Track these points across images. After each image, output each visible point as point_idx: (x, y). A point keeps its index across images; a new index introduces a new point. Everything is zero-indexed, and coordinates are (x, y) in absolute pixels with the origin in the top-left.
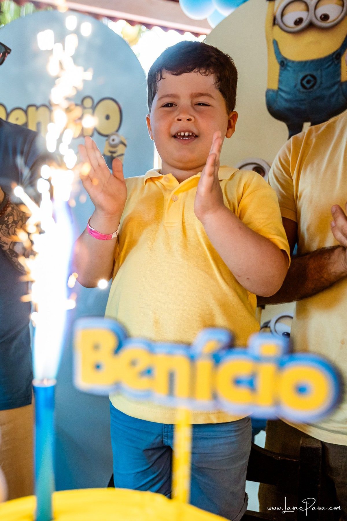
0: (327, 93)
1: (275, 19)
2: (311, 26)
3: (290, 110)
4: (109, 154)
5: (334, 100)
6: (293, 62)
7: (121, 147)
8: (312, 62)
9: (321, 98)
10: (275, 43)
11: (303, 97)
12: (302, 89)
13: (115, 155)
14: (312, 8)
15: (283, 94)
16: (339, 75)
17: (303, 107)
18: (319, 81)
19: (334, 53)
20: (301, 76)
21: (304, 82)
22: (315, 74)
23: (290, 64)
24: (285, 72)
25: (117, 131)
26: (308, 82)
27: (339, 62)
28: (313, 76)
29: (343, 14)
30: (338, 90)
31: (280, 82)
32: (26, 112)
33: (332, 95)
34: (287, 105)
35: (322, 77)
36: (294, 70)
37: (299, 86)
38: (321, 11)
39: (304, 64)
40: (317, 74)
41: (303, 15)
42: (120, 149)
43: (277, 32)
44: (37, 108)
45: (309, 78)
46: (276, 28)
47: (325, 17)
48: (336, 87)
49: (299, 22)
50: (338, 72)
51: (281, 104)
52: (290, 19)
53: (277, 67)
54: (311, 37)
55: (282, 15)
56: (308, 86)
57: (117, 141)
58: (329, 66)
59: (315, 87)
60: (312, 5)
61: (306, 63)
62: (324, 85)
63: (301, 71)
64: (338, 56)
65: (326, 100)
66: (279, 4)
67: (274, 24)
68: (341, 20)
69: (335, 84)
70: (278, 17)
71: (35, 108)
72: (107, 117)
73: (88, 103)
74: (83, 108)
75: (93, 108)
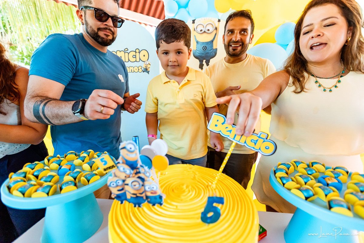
0: (210, 52)
1: (194, 29)
2: (205, 32)
3: (199, 56)
4: (145, 67)
6: (200, 42)
7: (149, 65)
8: (205, 42)
9: (208, 53)
10: (195, 36)
11: (203, 52)
12: (203, 50)
13: (147, 68)
14: (205, 27)
15: (198, 51)
16: (213, 47)
17: (203, 55)
18: (207, 48)
20: (203, 46)
21: (203, 48)
22: (206, 46)
24: (198, 45)
25: (148, 60)
26: (204, 48)
27: (213, 43)
28: (206, 47)
29: (214, 29)
30: (213, 51)
31: (197, 47)
32: (116, 53)
33: (211, 52)
34: (199, 55)
36: (200, 44)
37: (202, 49)
38: (207, 28)
40: (207, 46)
41: (202, 29)
42: (149, 66)
43: (195, 33)
44: (120, 52)
45: (204, 47)
47: (209, 30)
49: (201, 31)
51: (197, 54)
52: (199, 29)
53: (196, 43)
54: (205, 35)
55: (197, 28)
56: (204, 49)
57: (147, 63)
58: (210, 44)
59: (206, 50)
60: (205, 26)
61: (204, 43)
62: (209, 49)
63: (202, 45)
64: (212, 41)
65: (209, 54)
66: (196, 24)
67: (194, 30)
68: (213, 31)
69: (212, 49)
70: (195, 29)
71: (119, 52)
72: (144, 56)
73: (137, 51)
74: (136, 52)
75: (139, 52)
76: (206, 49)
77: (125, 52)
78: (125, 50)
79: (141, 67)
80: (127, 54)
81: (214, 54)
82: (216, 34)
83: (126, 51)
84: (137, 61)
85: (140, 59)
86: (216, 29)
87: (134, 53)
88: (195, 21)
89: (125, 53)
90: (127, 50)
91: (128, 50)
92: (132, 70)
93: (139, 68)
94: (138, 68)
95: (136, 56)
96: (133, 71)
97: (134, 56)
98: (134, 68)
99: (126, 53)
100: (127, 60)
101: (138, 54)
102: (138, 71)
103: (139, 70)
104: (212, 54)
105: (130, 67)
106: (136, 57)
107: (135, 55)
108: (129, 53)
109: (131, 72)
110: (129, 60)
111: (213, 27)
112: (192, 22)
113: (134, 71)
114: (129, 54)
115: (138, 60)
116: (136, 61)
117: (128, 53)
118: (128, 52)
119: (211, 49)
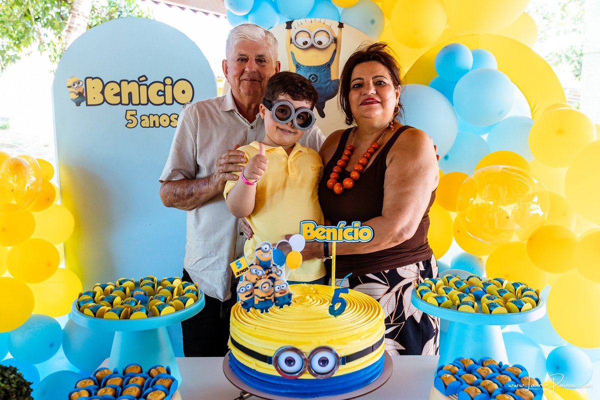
0: (324, 86)
1: (291, 40)
2: (312, 46)
5: (328, 89)
6: (304, 66)
8: (314, 67)
9: (320, 89)
10: (292, 53)
14: (312, 37)
16: (330, 76)
18: (319, 79)
19: (326, 64)
20: (309, 74)
21: (311, 78)
22: (316, 74)
23: (301, 67)
25: (191, 101)
26: (313, 78)
27: (330, 69)
29: (330, 41)
30: (330, 84)
32: (120, 85)
33: (327, 87)
35: (320, 76)
36: (304, 71)
38: (318, 39)
39: (310, 68)
40: (318, 74)
41: (308, 40)
43: (293, 48)
44: (129, 82)
45: (313, 76)
46: (292, 45)
47: (320, 43)
48: (329, 83)
49: (306, 43)
50: (329, 75)
52: (300, 41)
53: (294, 68)
54: (313, 52)
55: (295, 39)
56: (313, 81)
58: (325, 70)
59: (317, 82)
60: (312, 34)
61: (311, 67)
62: (322, 81)
63: (308, 72)
64: (328, 65)
65: (323, 90)
66: (293, 32)
67: (291, 43)
68: (329, 46)
69: (328, 81)
70: (293, 39)
71: (127, 82)
72: (183, 92)
73: (168, 81)
74: (165, 84)
75: (173, 85)
76: (317, 80)
77: (140, 83)
78: (141, 79)
79: (176, 116)
80: (145, 87)
81: (332, 89)
82: (335, 51)
83: (141, 81)
84: (167, 103)
85: (174, 99)
86: (335, 41)
87: (161, 87)
88: (292, 25)
89: (139, 86)
90: (144, 78)
91: (147, 79)
92: (154, 122)
93: (172, 118)
94: (169, 117)
95: (164, 92)
96: (157, 125)
97: (160, 93)
98: (159, 117)
99: (141, 87)
100: (144, 101)
101: (168, 89)
102: (170, 125)
103: (171, 121)
104: (330, 90)
105: (151, 116)
106: (164, 95)
107: (163, 90)
108: (148, 85)
109: (152, 125)
110: (148, 100)
111: (329, 38)
112: (285, 25)
113: (160, 125)
114: (148, 87)
115: (169, 100)
116: (165, 103)
117: (146, 85)
118: (148, 83)
119: (327, 79)
